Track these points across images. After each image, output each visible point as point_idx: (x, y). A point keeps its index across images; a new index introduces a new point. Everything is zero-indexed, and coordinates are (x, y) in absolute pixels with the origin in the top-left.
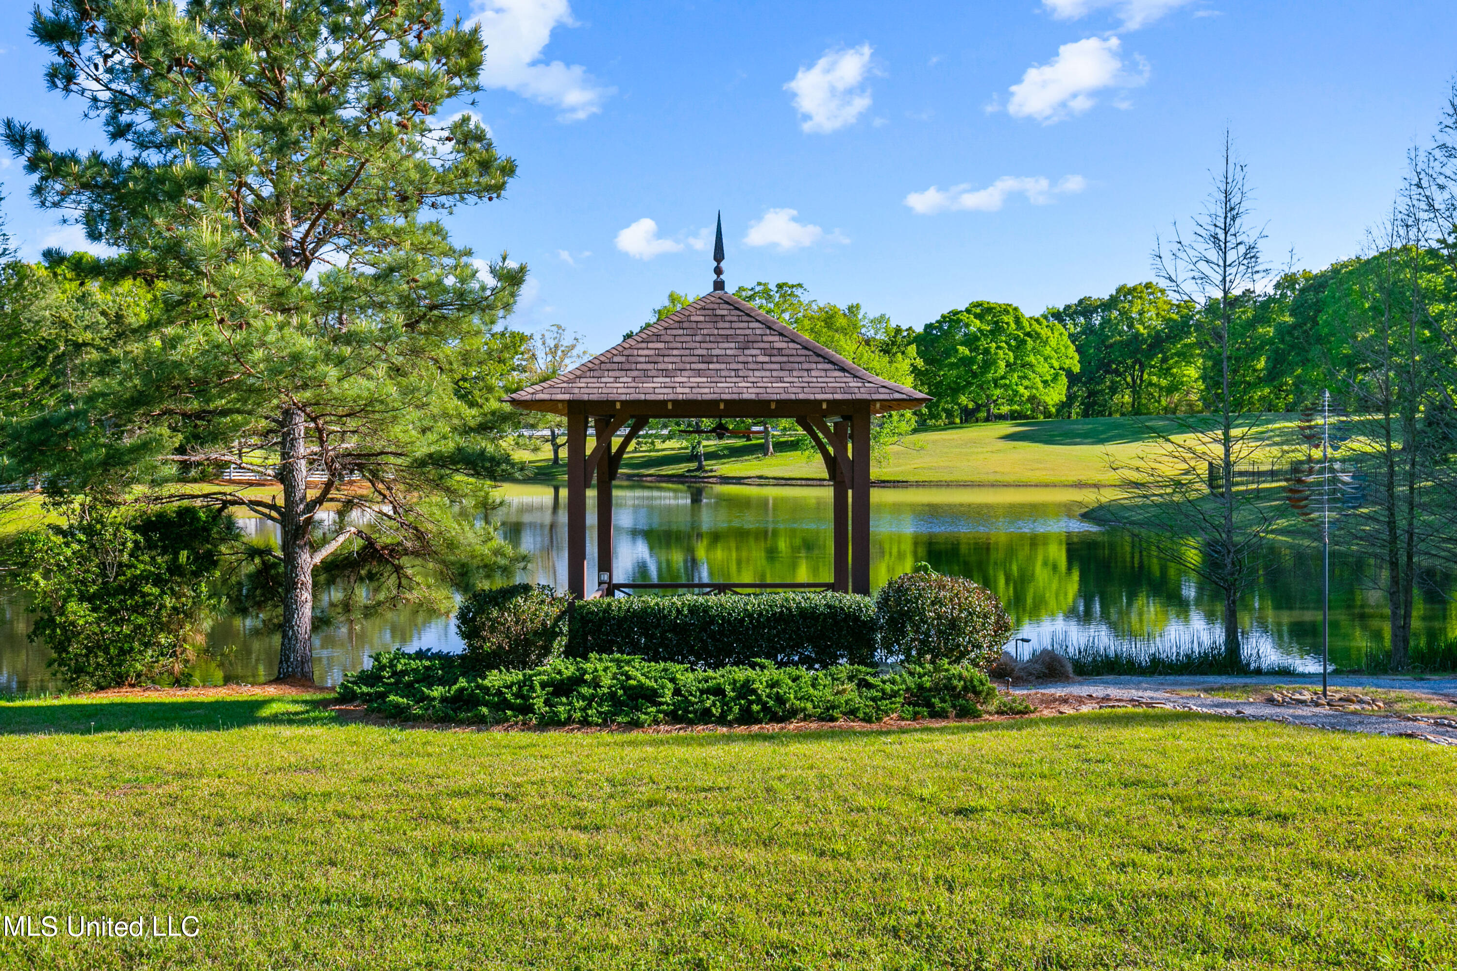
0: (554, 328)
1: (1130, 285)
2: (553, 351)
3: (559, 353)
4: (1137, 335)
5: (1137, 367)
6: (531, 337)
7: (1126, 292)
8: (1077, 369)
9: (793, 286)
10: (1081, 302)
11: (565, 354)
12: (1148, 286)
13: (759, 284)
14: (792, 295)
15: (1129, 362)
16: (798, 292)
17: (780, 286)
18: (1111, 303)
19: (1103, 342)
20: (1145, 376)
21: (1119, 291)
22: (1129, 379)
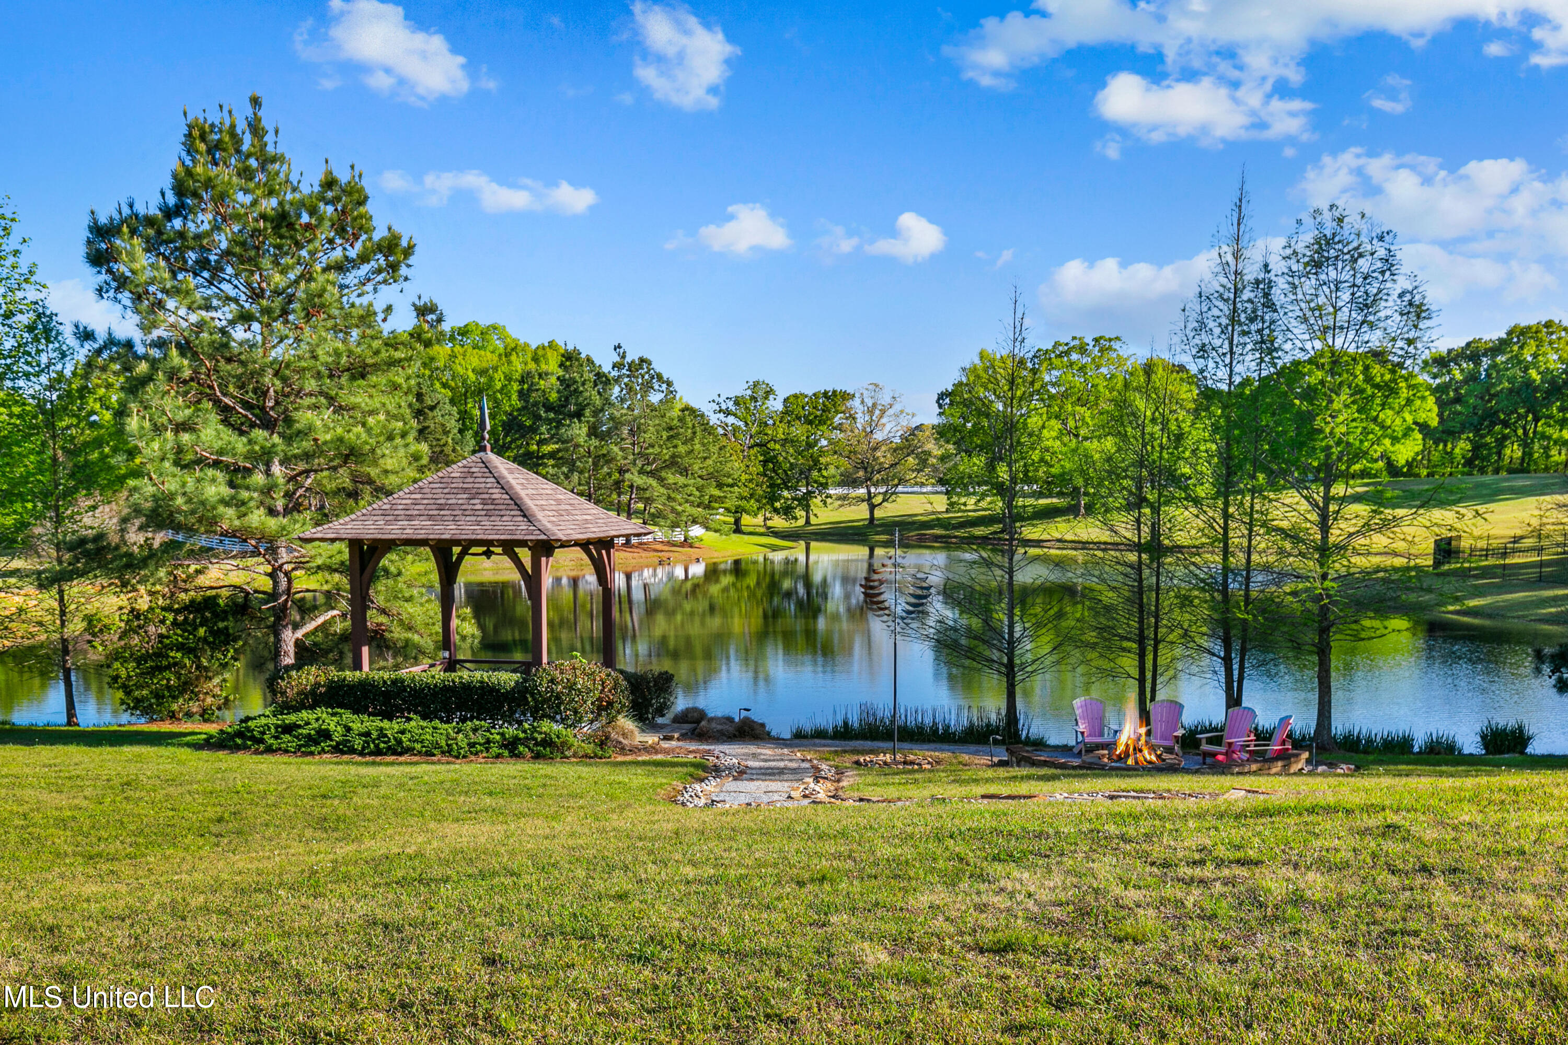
0: (871, 387)
1: (1523, 324)
2: (871, 412)
3: (877, 412)
4: (1529, 383)
5: (1530, 417)
6: (854, 396)
7: (1520, 334)
8: (1434, 422)
9: (1110, 340)
10: (1468, 344)
11: (883, 412)
12: (1548, 325)
13: (1074, 338)
14: (1110, 348)
15: (1521, 411)
16: (1116, 345)
17: (1096, 340)
18: (1500, 346)
19: (1488, 390)
20: (1539, 429)
21: (1509, 333)
22: (1520, 432)
